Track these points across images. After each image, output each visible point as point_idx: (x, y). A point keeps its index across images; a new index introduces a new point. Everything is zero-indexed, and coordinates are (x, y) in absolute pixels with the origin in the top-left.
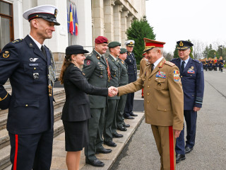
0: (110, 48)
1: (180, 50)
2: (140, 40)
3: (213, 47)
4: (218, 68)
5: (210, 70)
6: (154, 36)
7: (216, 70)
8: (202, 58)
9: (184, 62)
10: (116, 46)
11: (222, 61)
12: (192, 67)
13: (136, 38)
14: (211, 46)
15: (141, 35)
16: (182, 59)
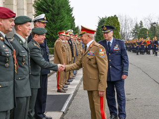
0: (17, 24)
1: (105, 33)
2: (53, 15)
3: (144, 25)
4: (151, 51)
5: (142, 53)
6: (71, 10)
7: (149, 53)
8: (131, 39)
9: (109, 43)
10: (25, 22)
11: (156, 42)
12: (117, 45)
13: (48, 12)
14: (141, 23)
15: (54, 9)
16: (108, 40)
